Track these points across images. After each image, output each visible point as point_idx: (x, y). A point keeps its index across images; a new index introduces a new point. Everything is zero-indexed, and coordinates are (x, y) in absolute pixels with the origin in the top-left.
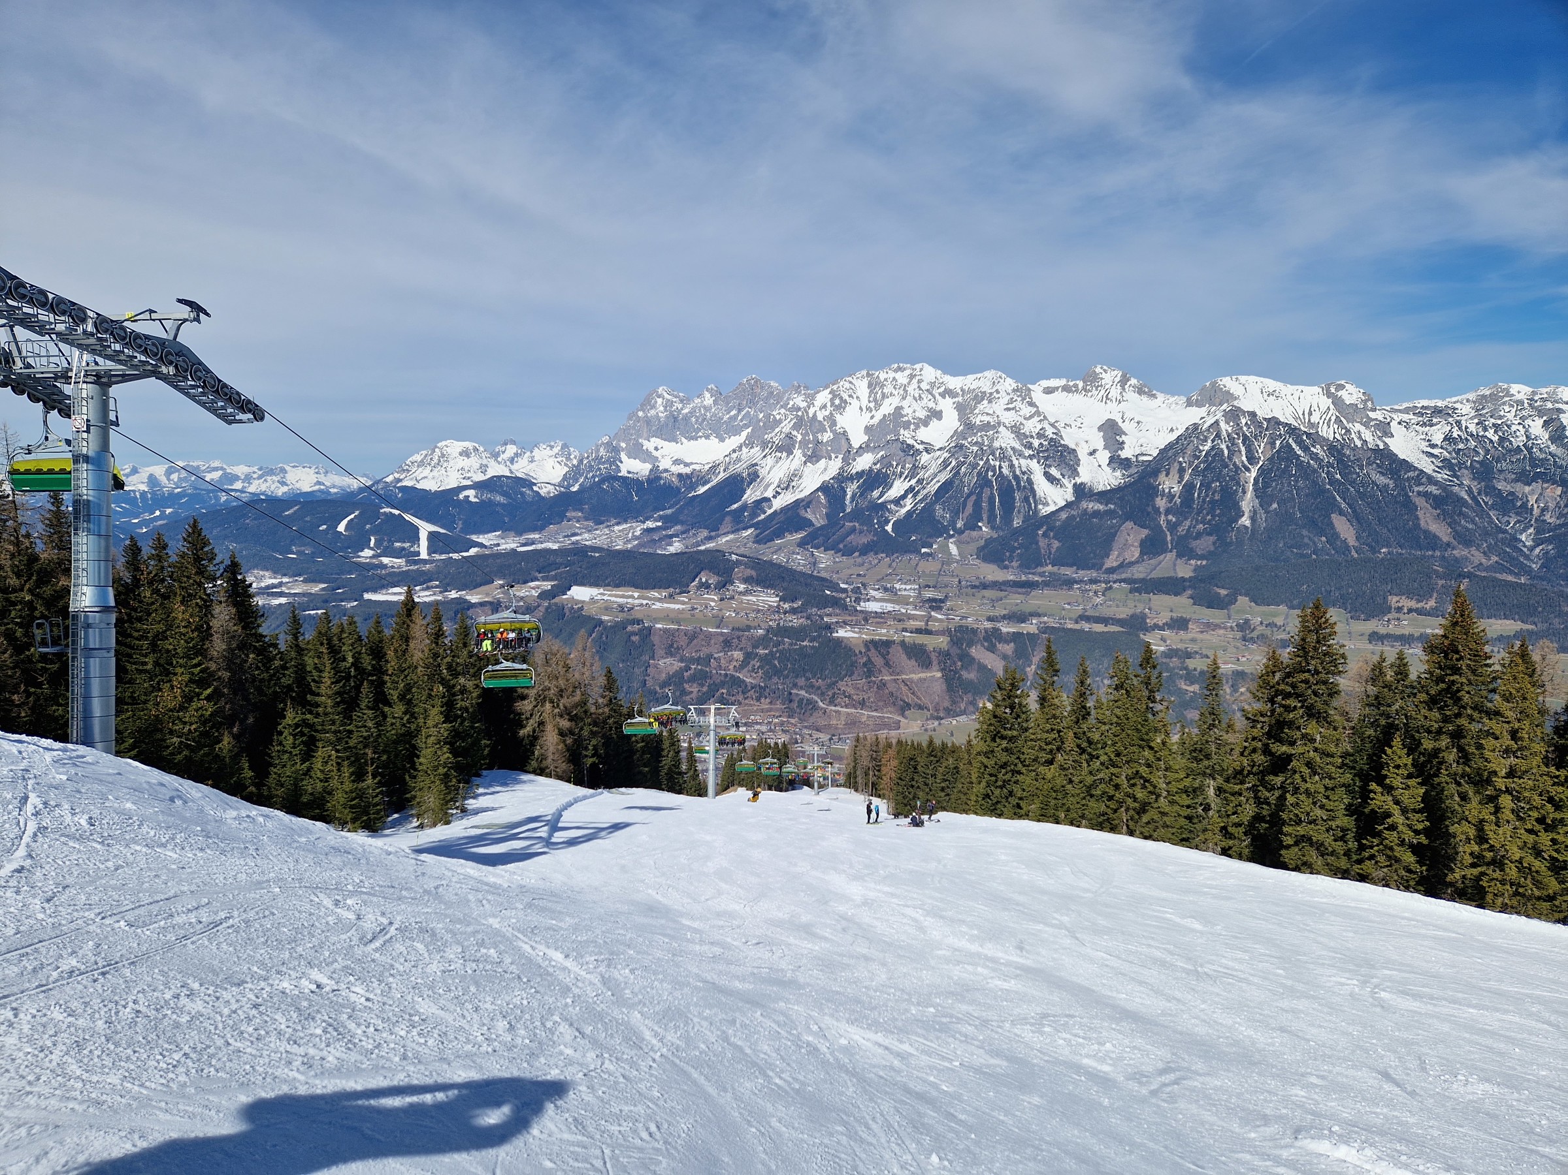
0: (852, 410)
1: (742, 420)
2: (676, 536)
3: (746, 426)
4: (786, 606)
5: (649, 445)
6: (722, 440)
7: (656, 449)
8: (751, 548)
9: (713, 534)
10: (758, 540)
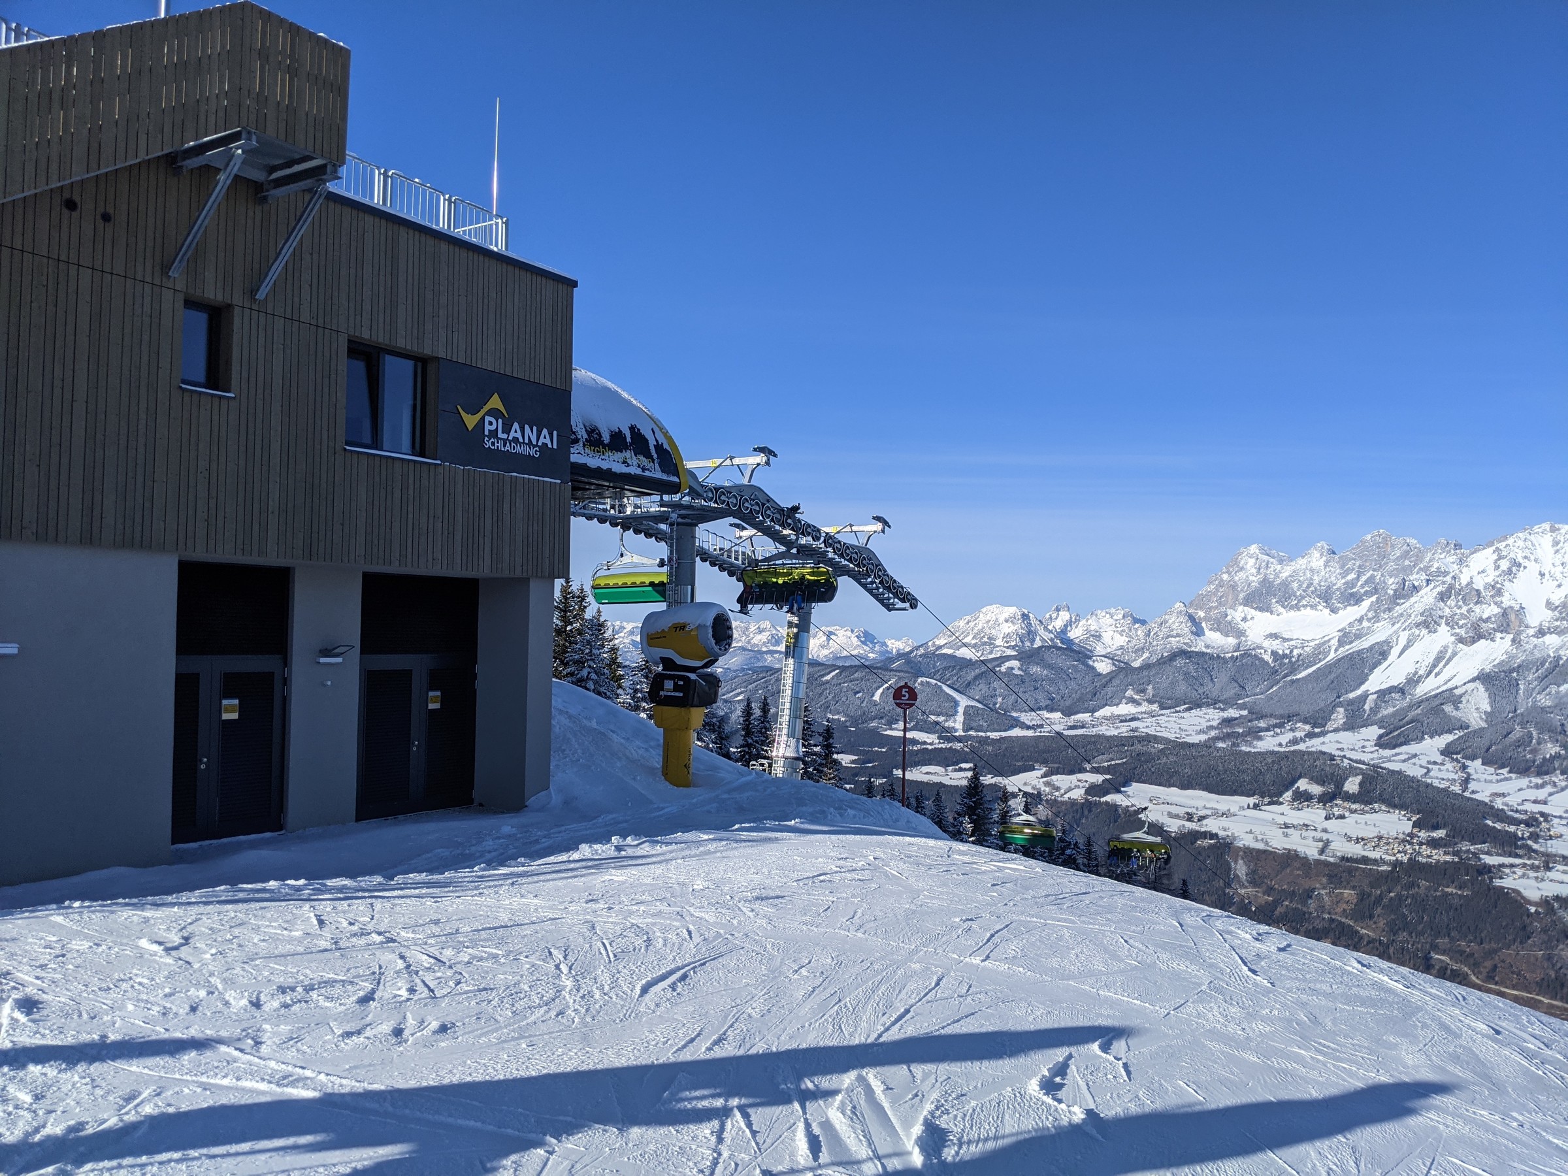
0: (1527, 577)
1: (1362, 586)
2: (1267, 730)
3: (1368, 594)
4: (1423, 834)
5: (1237, 614)
6: (1334, 611)
7: (1244, 619)
8: (1371, 755)
9: (1317, 730)
10: (1381, 743)
